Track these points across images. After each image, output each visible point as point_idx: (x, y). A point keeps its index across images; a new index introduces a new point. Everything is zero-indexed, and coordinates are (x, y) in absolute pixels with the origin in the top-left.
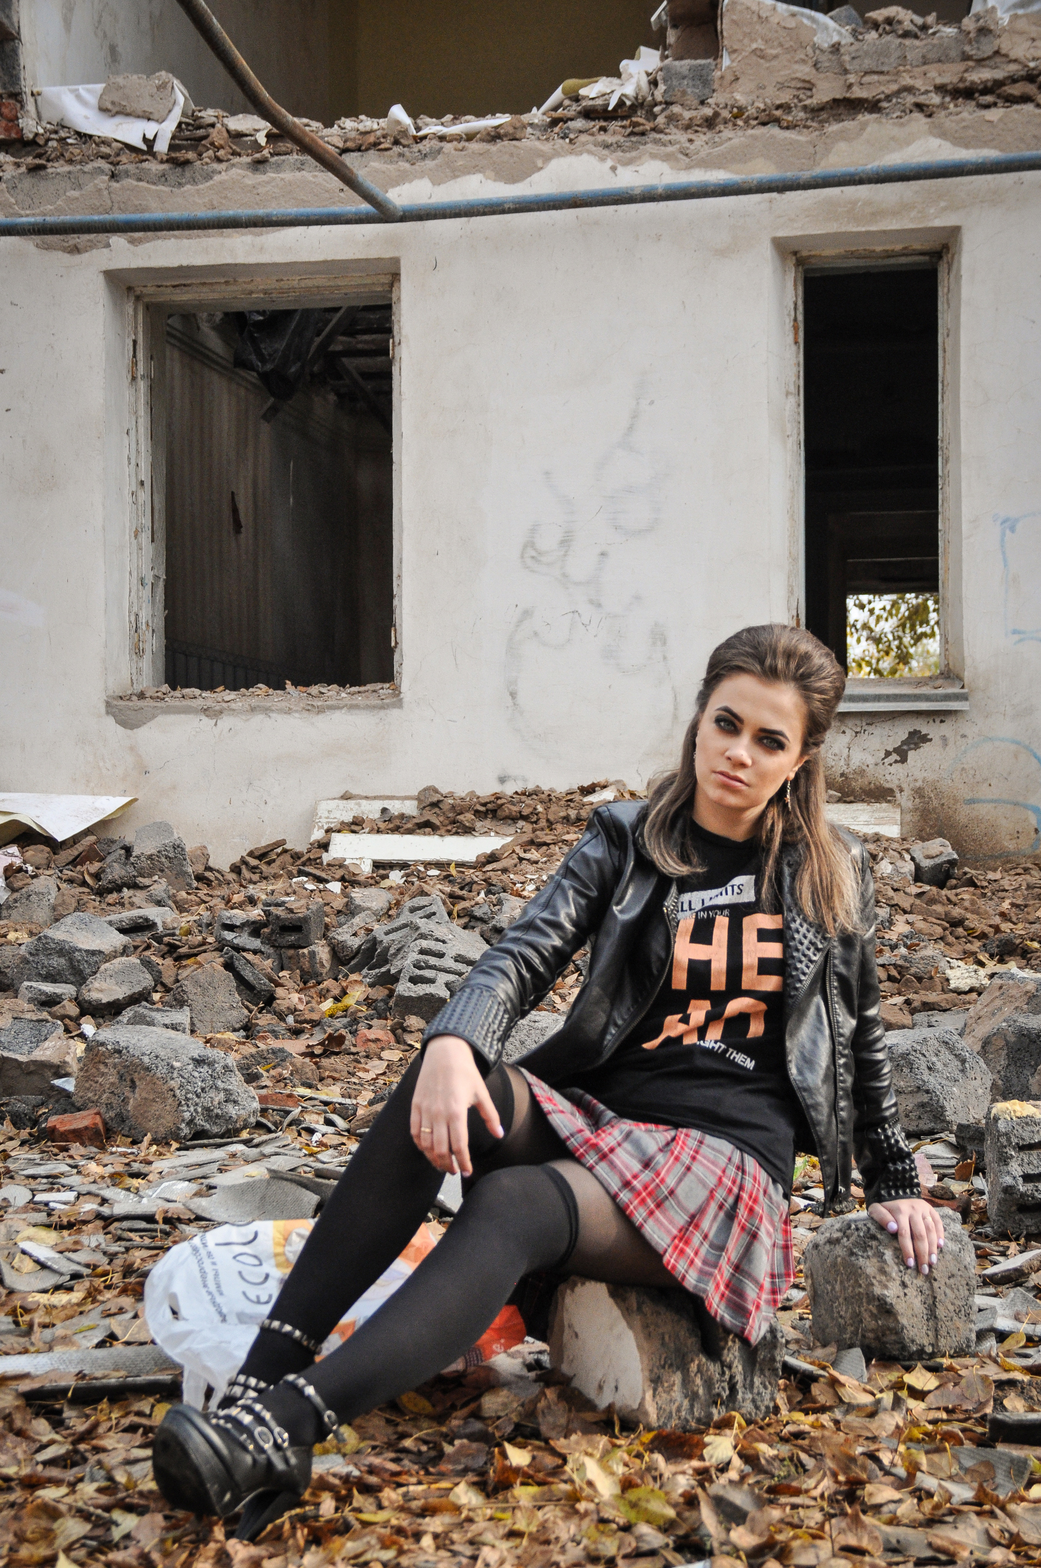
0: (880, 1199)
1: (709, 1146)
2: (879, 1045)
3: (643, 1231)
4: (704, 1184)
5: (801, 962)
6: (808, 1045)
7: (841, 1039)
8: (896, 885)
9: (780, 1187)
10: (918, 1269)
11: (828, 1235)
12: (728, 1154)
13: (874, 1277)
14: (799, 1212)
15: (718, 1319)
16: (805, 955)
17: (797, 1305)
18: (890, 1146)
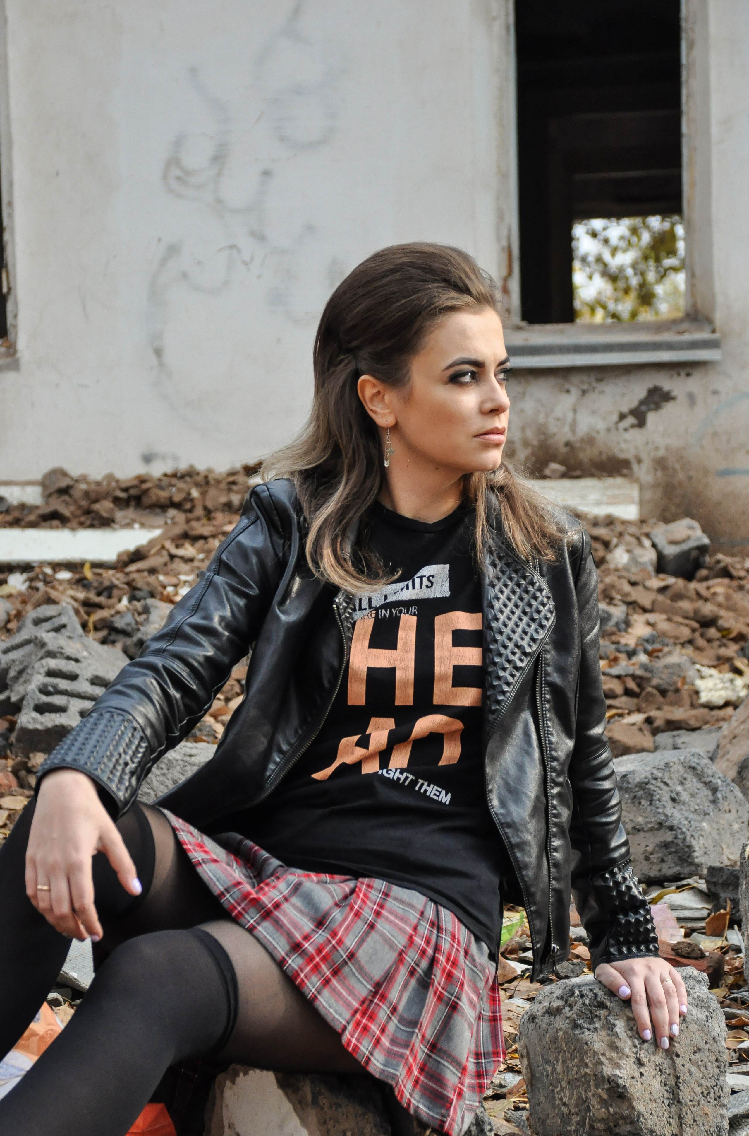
0: (609, 959)
1: (396, 899)
2: (606, 772)
3: (317, 1004)
4: (391, 945)
5: (504, 669)
6: (513, 771)
7: (555, 764)
8: (633, 579)
9: (484, 945)
10: (656, 1042)
11: (546, 1004)
12: (420, 907)
13: (603, 1055)
14: (515, 978)
15: (412, 1111)
16: (509, 661)
17: (511, 1093)
18: (620, 893)
